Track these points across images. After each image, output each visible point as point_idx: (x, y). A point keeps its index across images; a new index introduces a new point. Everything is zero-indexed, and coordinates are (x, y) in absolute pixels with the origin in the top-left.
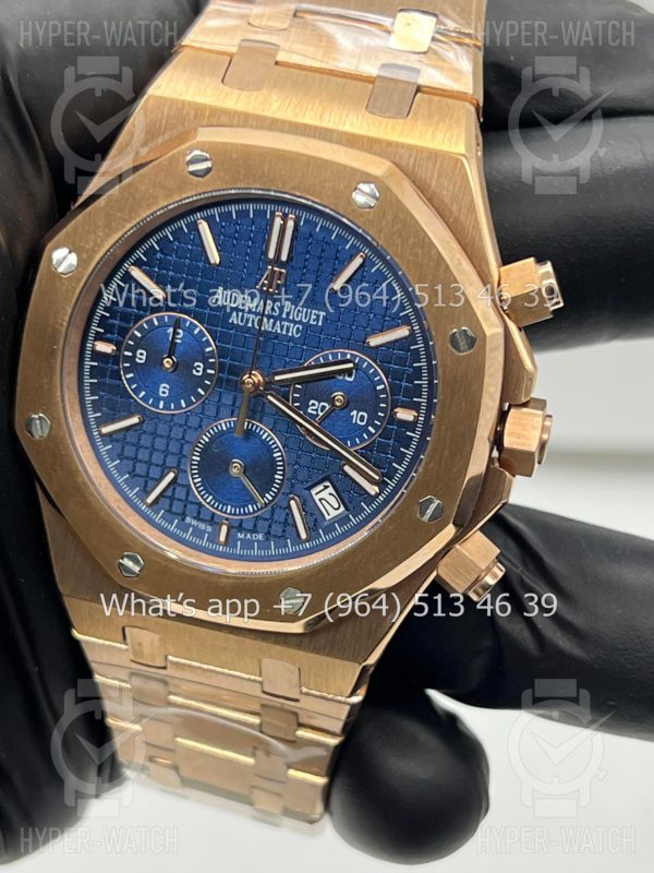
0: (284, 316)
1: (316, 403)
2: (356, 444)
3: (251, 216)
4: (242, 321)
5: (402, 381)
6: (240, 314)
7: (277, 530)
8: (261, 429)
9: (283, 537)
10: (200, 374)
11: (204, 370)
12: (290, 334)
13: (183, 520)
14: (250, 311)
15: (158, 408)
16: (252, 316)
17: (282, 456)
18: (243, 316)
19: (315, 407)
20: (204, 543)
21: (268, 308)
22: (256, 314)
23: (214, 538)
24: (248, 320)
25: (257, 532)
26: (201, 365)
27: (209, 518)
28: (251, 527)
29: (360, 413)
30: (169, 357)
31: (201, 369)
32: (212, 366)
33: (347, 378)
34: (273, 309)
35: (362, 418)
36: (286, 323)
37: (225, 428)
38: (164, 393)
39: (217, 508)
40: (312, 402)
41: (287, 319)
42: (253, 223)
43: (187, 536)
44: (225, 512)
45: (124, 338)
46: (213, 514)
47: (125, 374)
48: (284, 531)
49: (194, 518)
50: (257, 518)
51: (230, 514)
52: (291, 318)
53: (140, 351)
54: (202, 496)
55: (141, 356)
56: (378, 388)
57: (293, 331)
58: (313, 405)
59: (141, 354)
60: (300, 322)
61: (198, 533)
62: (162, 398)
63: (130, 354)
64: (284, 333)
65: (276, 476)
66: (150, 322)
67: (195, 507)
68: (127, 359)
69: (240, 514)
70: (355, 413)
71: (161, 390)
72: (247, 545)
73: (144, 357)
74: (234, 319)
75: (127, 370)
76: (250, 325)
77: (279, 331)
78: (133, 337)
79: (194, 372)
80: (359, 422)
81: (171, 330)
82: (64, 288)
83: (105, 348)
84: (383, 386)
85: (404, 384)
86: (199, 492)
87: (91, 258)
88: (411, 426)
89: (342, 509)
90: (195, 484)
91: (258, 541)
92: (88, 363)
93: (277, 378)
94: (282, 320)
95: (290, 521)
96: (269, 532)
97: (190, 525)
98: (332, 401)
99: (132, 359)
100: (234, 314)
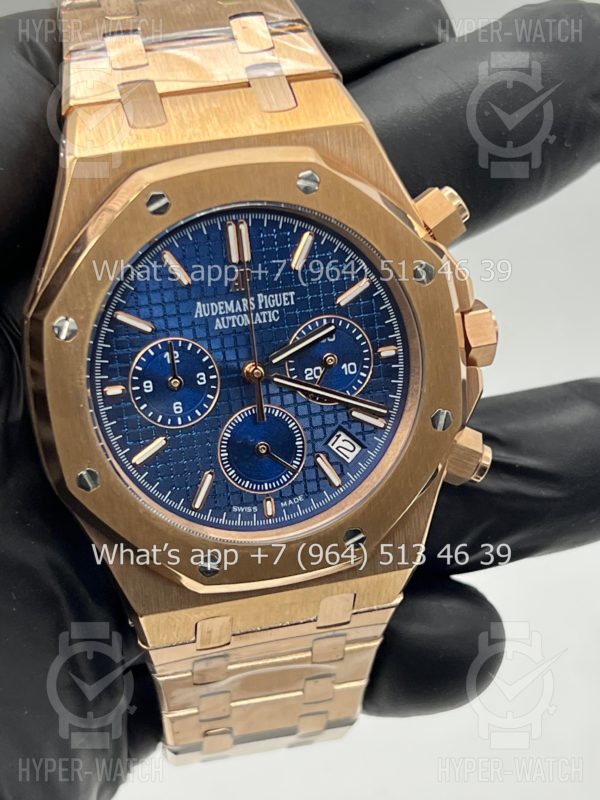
0: (260, 307)
1: (310, 369)
2: (354, 391)
3: (205, 232)
4: (226, 324)
5: (374, 325)
6: (223, 319)
7: (312, 487)
8: (272, 409)
9: (320, 491)
10: (204, 382)
11: (207, 378)
12: (270, 320)
13: (230, 510)
14: (230, 314)
15: (178, 425)
16: (233, 317)
17: (296, 425)
18: (225, 320)
19: (311, 373)
20: (255, 522)
21: (245, 305)
22: (236, 314)
23: (262, 515)
24: (231, 322)
25: (297, 496)
26: (203, 374)
27: (252, 500)
28: (290, 494)
29: (350, 365)
30: (175, 377)
31: (204, 378)
32: (213, 372)
33: (330, 340)
34: (249, 305)
35: (352, 368)
36: (264, 313)
37: (240, 420)
38: (178, 410)
39: (256, 490)
40: (306, 370)
41: (264, 309)
42: (208, 238)
43: (238, 522)
44: (265, 490)
45: (128, 376)
46: (255, 495)
47: (139, 407)
48: (318, 486)
49: (239, 506)
50: (292, 485)
51: (269, 489)
52: (267, 307)
53: (145, 383)
54: (240, 485)
55: (148, 386)
56: (358, 338)
57: (272, 317)
58: (309, 372)
59: (148, 384)
60: (276, 307)
61: (247, 516)
62: (179, 415)
63: (138, 388)
64: (265, 321)
65: (297, 443)
66: (146, 354)
67: (236, 496)
68: (135, 393)
69: (277, 487)
70: (344, 366)
71: (175, 408)
72: (291, 509)
73: (151, 386)
74: (219, 325)
75: (139, 403)
76: (234, 325)
77: (260, 322)
78: (136, 372)
79: (199, 383)
80: (351, 373)
81: (167, 355)
82: (72, 351)
83: (114, 391)
84: (360, 336)
85: (377, 327)
86: (236, 482)
87: (88, 317)
88: (394, 359)
89: (358, 449)
90: (230, 477)
91: (300, 503)
92: (103, 409)
93: (275, 361)
94: (259, 311)
95: (321, 475)
96: (306, 491)
97: (238, 513)
98: (324, 364)
99: (141, 392)
100: (218, 320)
